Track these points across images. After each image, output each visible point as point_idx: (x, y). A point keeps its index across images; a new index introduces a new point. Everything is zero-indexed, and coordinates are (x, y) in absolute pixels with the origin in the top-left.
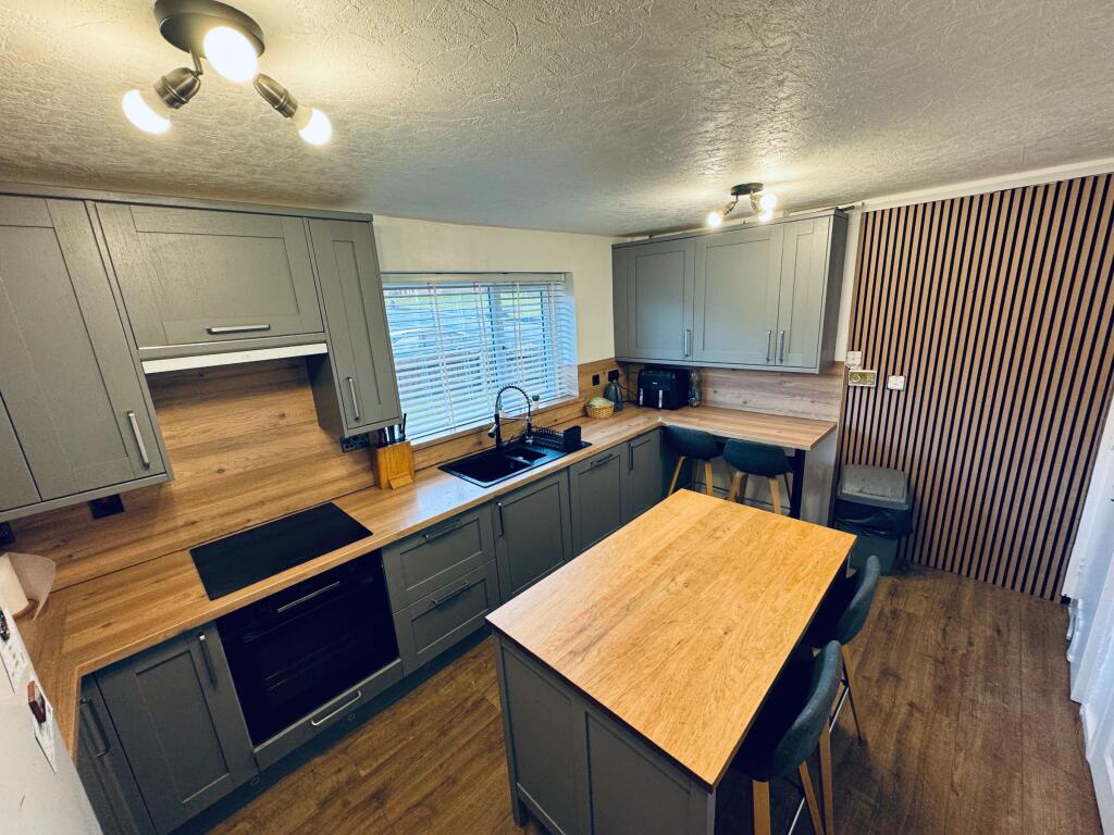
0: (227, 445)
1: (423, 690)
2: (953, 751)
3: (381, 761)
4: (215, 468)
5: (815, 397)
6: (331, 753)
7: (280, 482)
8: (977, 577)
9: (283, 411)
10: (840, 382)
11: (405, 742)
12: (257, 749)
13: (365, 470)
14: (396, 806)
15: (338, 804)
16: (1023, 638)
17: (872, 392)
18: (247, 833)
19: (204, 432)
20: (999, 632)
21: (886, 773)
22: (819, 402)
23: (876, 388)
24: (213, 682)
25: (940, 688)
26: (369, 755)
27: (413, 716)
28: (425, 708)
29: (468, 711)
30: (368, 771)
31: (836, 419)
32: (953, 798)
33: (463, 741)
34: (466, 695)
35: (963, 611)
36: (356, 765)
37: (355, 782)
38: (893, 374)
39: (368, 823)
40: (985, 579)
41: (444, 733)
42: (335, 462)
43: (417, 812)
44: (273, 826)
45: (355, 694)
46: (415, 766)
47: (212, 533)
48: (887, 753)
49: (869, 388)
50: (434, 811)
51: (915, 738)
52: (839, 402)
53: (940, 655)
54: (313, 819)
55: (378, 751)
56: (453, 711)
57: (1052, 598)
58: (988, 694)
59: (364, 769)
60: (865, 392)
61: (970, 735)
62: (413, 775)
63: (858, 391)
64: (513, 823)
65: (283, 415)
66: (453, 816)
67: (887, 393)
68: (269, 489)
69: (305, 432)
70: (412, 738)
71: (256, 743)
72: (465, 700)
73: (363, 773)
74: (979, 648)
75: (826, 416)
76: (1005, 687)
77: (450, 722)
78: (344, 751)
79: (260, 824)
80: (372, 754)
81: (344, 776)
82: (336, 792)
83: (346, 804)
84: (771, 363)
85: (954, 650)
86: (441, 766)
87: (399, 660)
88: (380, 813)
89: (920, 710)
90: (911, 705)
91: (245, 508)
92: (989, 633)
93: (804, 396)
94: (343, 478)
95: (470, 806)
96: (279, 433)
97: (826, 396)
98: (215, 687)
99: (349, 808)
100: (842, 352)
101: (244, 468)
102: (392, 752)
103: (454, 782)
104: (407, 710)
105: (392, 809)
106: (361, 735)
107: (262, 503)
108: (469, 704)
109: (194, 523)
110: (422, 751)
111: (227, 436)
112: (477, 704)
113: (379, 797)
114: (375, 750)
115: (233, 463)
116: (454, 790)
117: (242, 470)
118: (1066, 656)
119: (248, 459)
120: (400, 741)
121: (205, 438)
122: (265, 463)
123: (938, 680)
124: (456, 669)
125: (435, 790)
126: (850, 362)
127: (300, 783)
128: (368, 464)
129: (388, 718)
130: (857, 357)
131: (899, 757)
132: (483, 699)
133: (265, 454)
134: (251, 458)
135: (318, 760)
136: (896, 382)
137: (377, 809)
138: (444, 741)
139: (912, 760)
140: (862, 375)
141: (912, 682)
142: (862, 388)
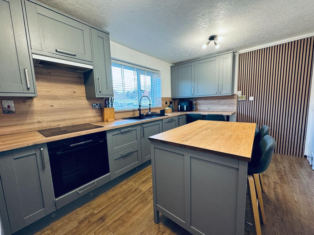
0: (55, 98)
1: (116, 187)
2: (291, 193)
3: (102, 208)
4: (50, 105)
5: (229, 105)
6: (83, 207)
7: (72, 114)
8: (279, 153)
9: (75, 91)
10: (236, 100)
11: (111, 202)
12: (56, 200)
13: (99, 116)
14: (109, 221)
15: (87, 222)
16: (298, 165)
17: (245, 102)
18: (49, 234)
19: (48, 92)
20: (291, 164)
21: (274, 200)
22: (230, 106)
23: (246, 100)
24: (43, 168)
25: (280, 178)
26: (98, 206)
27: (113, 195)
28: (118, 192)
29: (133, 192)
30: (98, 211)
31: (235, 111)
32: (297, 205)
33: (132, 200)
34: (131, 188)
35: (279, 160)
36: (93, 209)
37: (92, 215)
38: (250, 96)
39: (98, 227)
40: (282, 153)
41: (125, 198)
42: (90, 111)
43: (118, 222)
44: (60, 231)
45: (94, 183)
46: (115, 208)
47: (47, 127)
48: (272, 195)
49: (244, 101)
50: (124, 222)
51: (279, 190)
52: (236, 105)
53: (277, 170)
54: (76, 228)
55: (101, 205)
56: (128, 192)
57: (302, 156)
58: (295, 179)
59: (96, 210)
60: (243, 102)
61: (295, 189)
62: (115, 211)
63: (241, 102)
64: (154, 223)
65: (75, 92)
66: (131, 222)
67: (249, 102)
68: (67, 115)
69: (81, 99)
70: (114, 200)
71: (56, 197)
72: (132, 189)
73: (96, 212)
74: (287, 168)
75: (233, 110)
76: (299, 177)
77: (127, 195)
78: (88, 206)
79: (54, 231)
80: (99, 206)
81: (88, 213)
82: (86, 218)
83: (89, 222)
84: (217, 94)
85: (281, 169)
86: (125, 208)
87: (109, 174)
88: (103, 224)
89: (278, 183)
90: (274, 182)
91: (59, 121)
92: (289, 165)
93: (226, 105)
94: (91, 117)
95: (138, 219)
96: (73, 98)
97: (232, 104)
98: (44, 171)
99: (91, 223)
100: (236, 92)
101: (60, 107)
102: (107, 205)
103: (130, 212)
104: (111, 193)
105: (108, 222)
106: (95, 201)
107: (64, 120)
108: (133, 190)
109: (40, 122)
110: (118, 204)
111: (56, 95)
112: (135, 190)
113: (102, 219)
114: (100, 205)
115: (57, 104)
116: (131, 214)
117: (59, 107)
118: (312, 169)
119: (62, 104)
120: (109, 202)
121: (48, 94)
122: (67, 106)
123: (279, 176)
124: (127, 181)
125: (124, 215)
126: (238, 94)
127: (71, 217)
128: (100, 114)
129: (105, 195)
130: (240, 92)
131: (276, 196)
132: (138, 189)
133: (68, 104)
134: (63, 104)
135: (78, 209)
136: (251, 98)
137: (102, 223)
138: (125, 201)
139: (281, 196)
140: (242, 97)
141: (272, 177)
142: (242, 101)
